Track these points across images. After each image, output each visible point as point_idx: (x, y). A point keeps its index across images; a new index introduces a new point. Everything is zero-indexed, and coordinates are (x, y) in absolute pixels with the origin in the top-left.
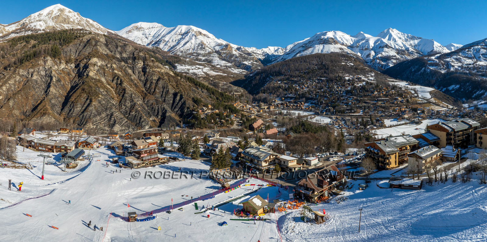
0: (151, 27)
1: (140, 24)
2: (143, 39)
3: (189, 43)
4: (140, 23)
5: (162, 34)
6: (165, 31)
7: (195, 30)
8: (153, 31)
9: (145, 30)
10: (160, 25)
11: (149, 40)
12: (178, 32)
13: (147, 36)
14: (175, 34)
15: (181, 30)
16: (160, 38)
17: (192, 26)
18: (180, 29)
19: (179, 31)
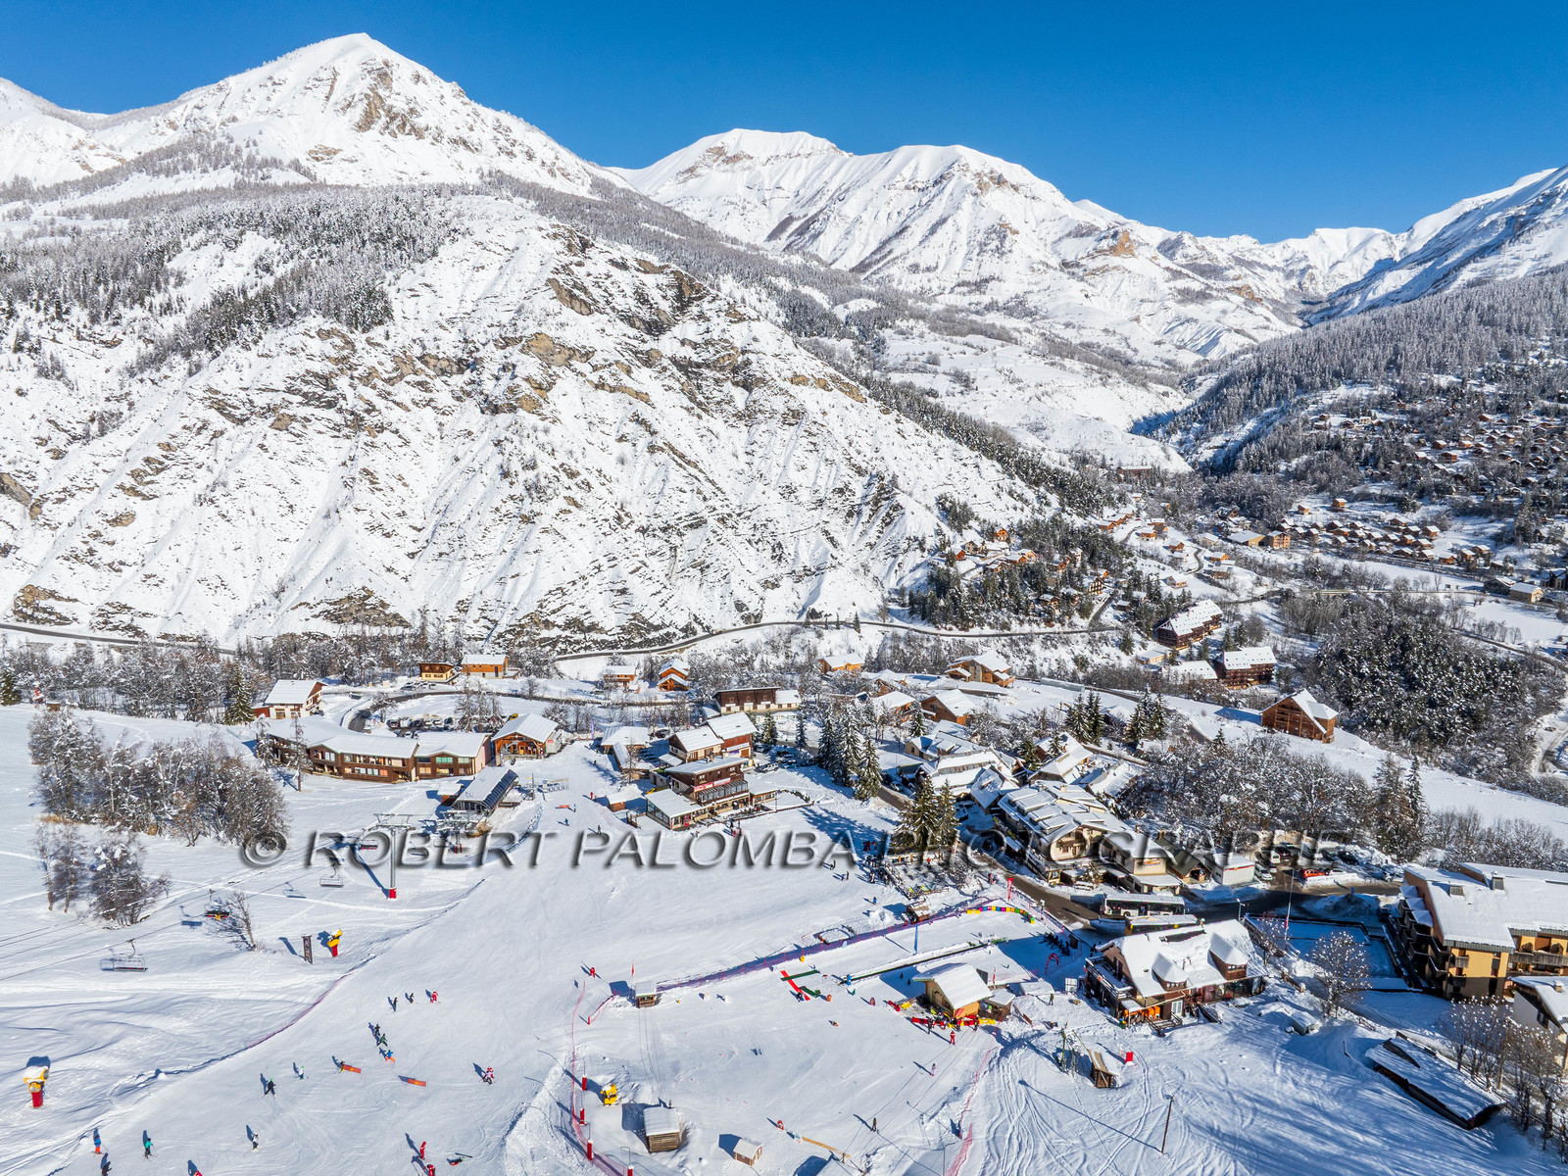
0: (783, 152)
1: (735, 139)
2: (749, 207)
3: (949, 226)
4: (736, 133)
5: (833, 187)
6: (843, 170)
7: (975, 167)
8: (792, 170)
9: (758, 167)
10: (823, 144)
11: (776, 212)
12: (899, 178)
13: (767, 197)
14: (889, 185)
15: (916, 168)
16: (821, 204)
17: (961, 150)
18: (912, 164)
19: (907, 173)
